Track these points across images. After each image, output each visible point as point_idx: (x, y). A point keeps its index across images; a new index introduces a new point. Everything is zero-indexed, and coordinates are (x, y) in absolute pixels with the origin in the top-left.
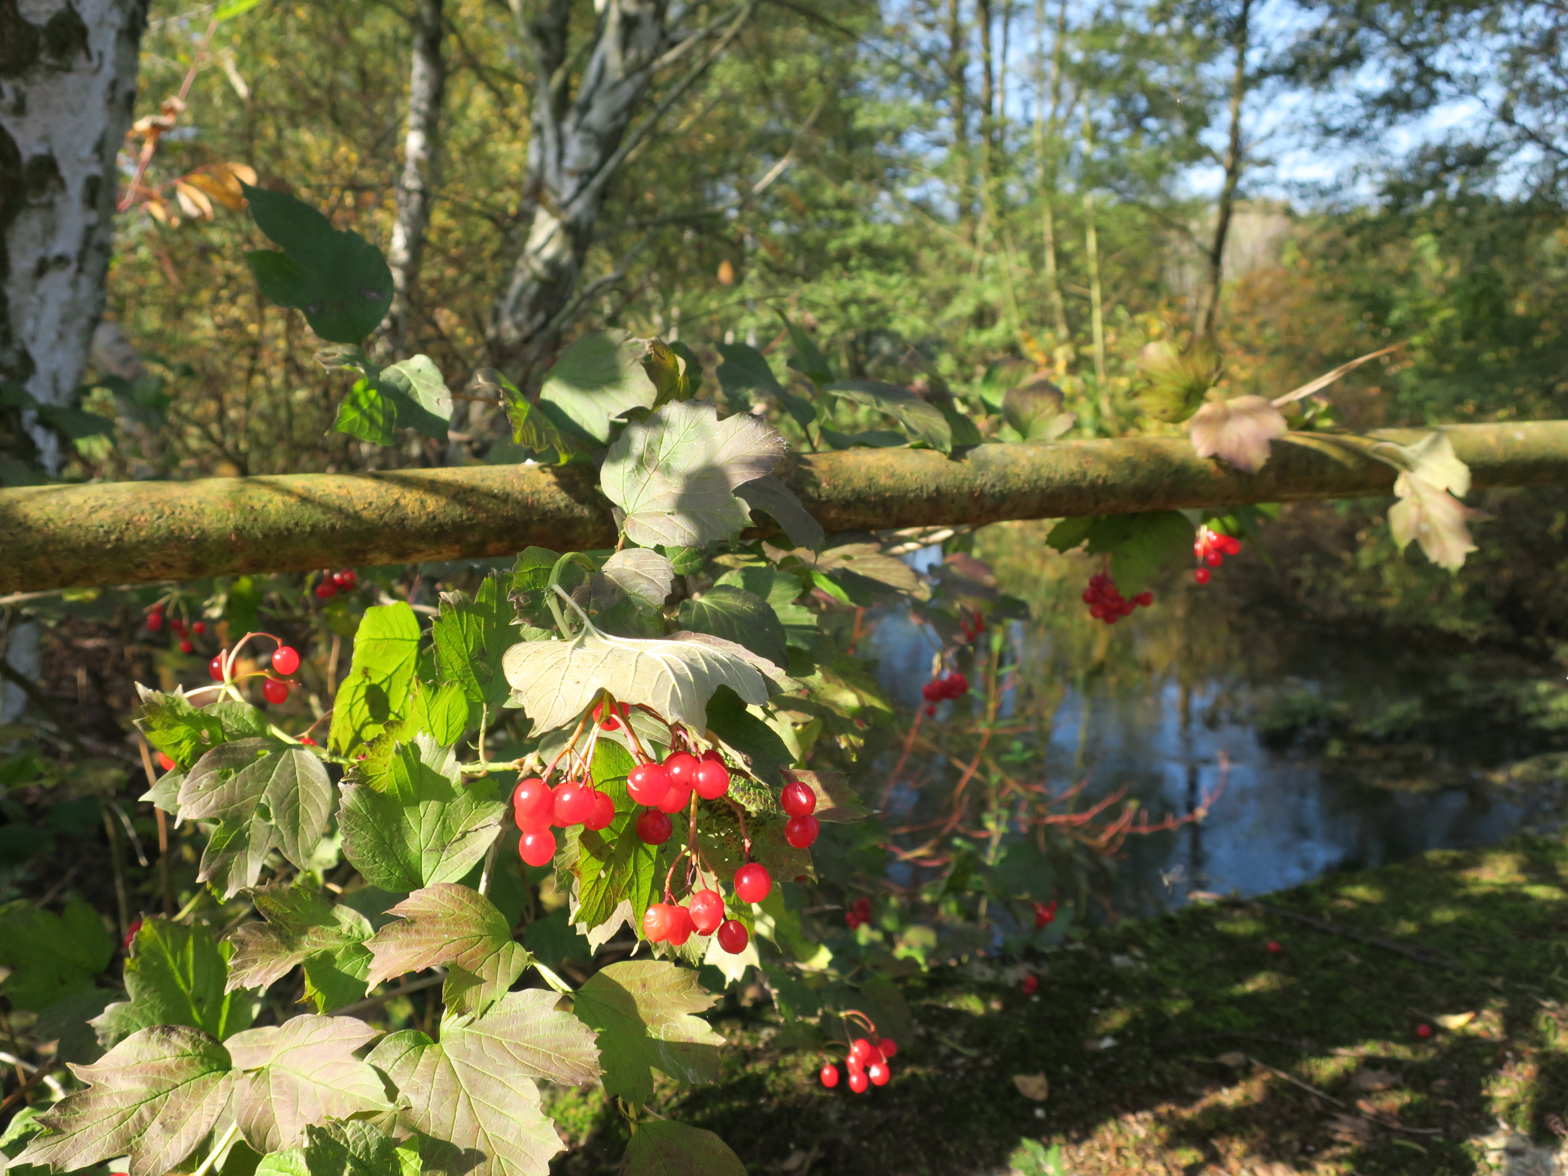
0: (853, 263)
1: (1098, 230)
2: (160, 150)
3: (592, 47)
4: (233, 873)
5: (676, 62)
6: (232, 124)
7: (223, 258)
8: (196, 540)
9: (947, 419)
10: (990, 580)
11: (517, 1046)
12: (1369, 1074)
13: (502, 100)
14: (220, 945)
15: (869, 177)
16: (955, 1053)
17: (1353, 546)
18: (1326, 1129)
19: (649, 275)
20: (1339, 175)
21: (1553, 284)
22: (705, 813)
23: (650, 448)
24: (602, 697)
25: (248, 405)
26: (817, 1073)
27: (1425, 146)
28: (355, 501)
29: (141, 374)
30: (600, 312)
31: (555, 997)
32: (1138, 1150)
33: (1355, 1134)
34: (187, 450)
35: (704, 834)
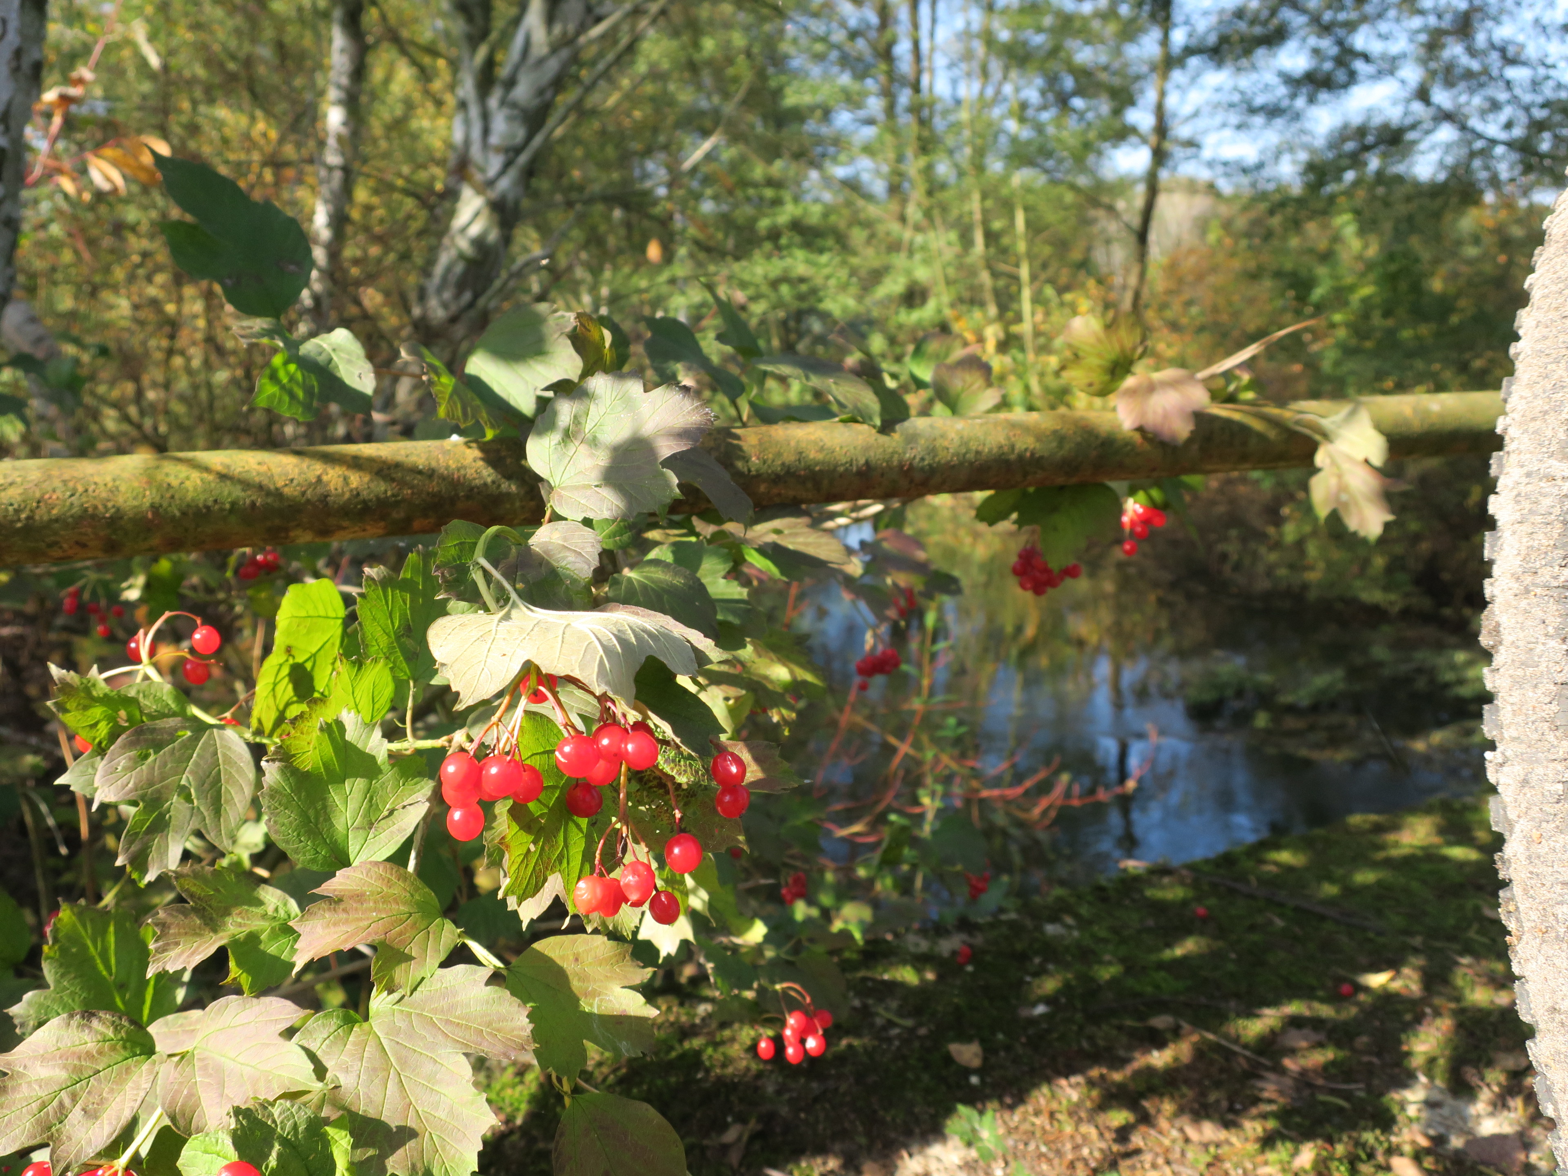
0: (783, 241)
1: (1026, 209)
2: (70, 125)
3: (517, 21)
4: (153, 855)
5: (603, 37)
6: (144, 97)
7: (139, 235)
8: (111, 517)
9: (876, 393)
10: (921, 555)
11: (448, 1022)
12: (1293, 1033)
13: (425, 75)
14: (142, 930)
15: (799, 155)
16: (891, 1024)
17: (1278, 521)
18: (1253, 1087)
19: (577, 254)
20: (1262, 152)
21: (1470, 262)
22: (635, 786)
23: (577, 420)
24: (529, 669)
25: (167, 386)
26: (753, 1048)
27: (1346, 126)
28: (276, 478)
29: (54, 354)
30: (528, 291)
31: (485, 973)
32: (1071, 1114)
33: (1281, 1092)
34: (104, 433)
35: (635, 807)
